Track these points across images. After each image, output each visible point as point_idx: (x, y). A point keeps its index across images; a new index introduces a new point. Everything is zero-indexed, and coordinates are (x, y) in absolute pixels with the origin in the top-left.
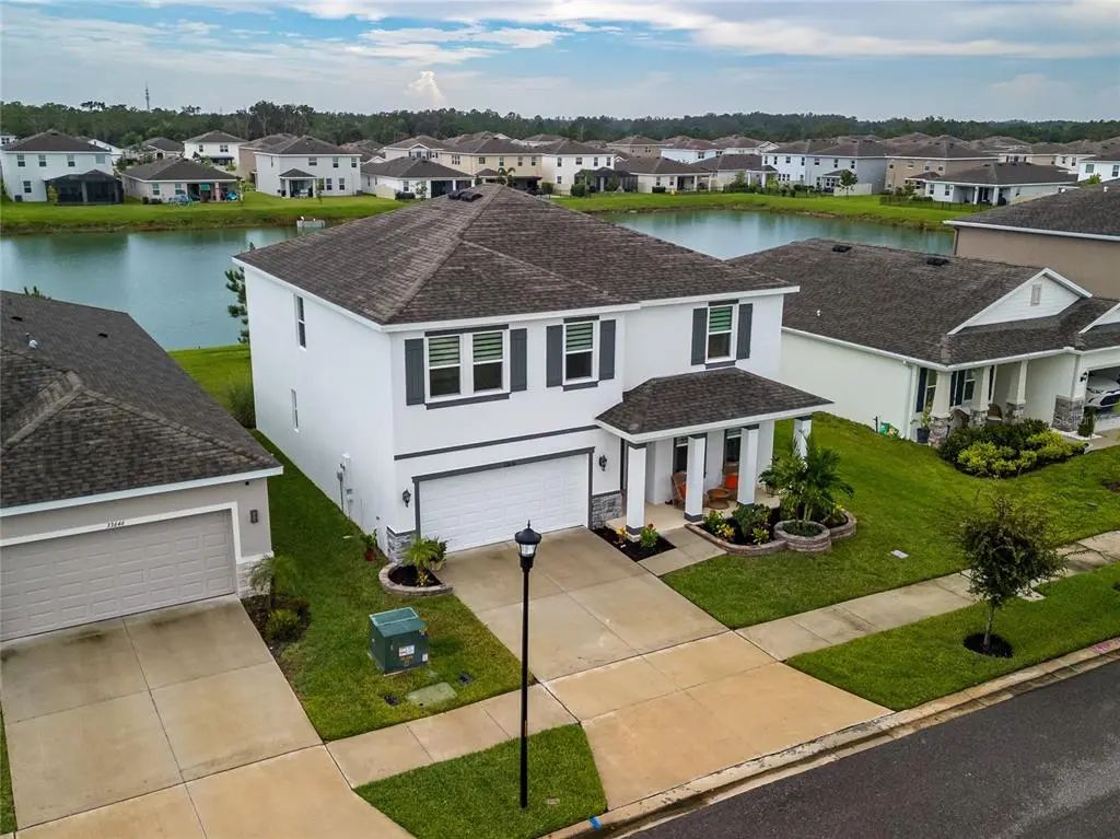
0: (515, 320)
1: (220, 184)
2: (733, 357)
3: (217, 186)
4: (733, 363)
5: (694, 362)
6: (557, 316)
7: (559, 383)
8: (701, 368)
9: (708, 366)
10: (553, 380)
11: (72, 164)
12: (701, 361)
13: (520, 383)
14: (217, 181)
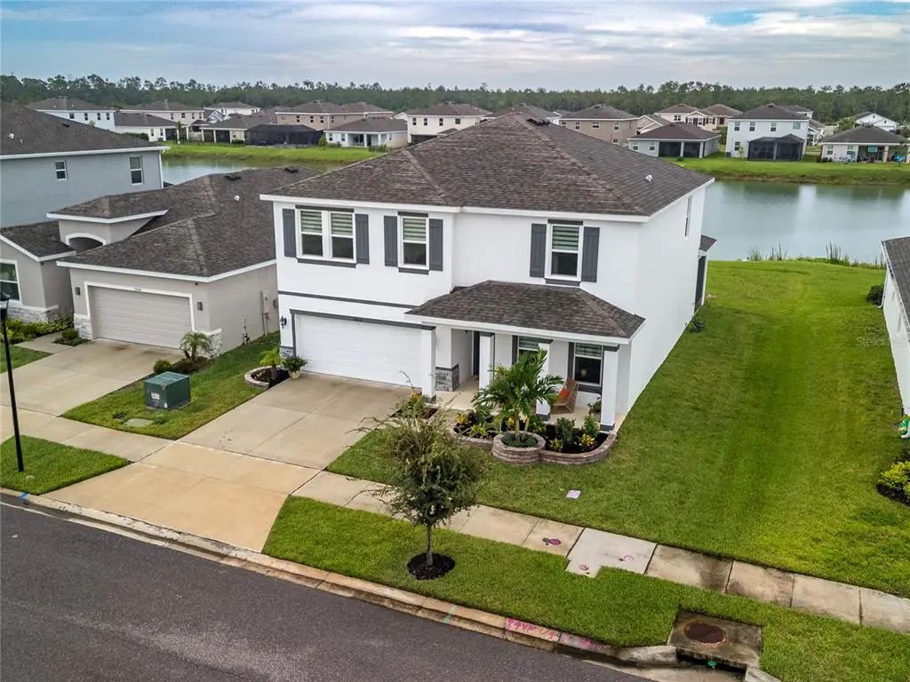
0: (360, 206)
1: (890, 147)
2: (578, 278)
3: (887, 149)
4: (578, 283)
5: (533, 274)
6: (393, 208)
7: (395, 264)
8: (541, 282)
9: (548, 281)
10: (390, 261)
11: (773, 129)
12: (541, 275)
13: (364, 259)
14: (887, 145)
